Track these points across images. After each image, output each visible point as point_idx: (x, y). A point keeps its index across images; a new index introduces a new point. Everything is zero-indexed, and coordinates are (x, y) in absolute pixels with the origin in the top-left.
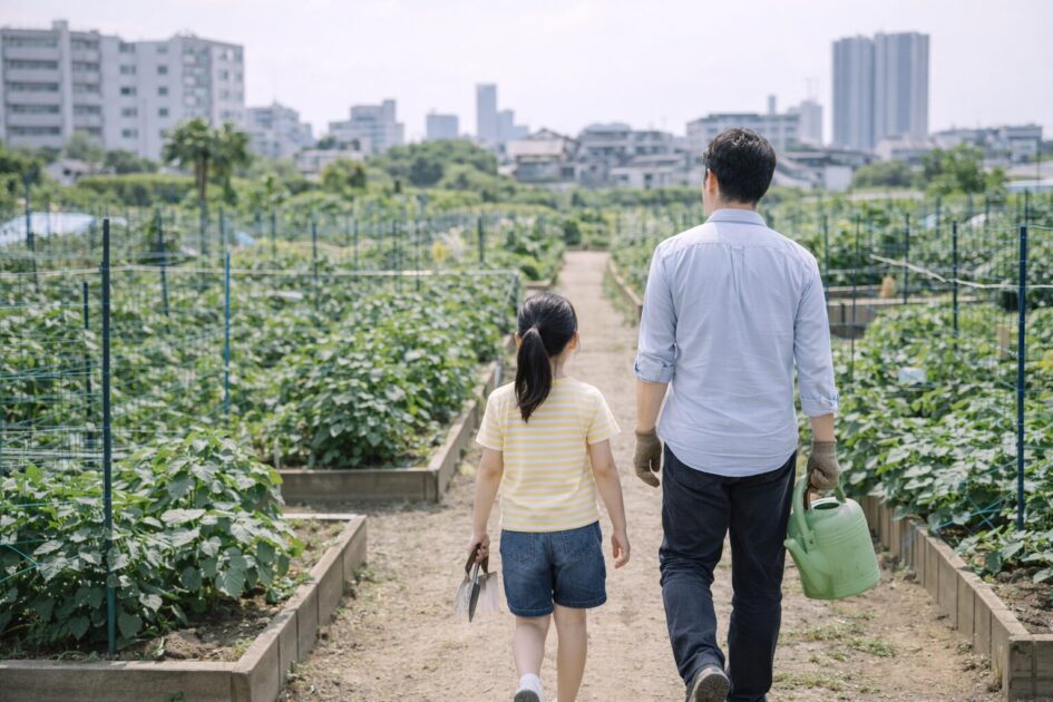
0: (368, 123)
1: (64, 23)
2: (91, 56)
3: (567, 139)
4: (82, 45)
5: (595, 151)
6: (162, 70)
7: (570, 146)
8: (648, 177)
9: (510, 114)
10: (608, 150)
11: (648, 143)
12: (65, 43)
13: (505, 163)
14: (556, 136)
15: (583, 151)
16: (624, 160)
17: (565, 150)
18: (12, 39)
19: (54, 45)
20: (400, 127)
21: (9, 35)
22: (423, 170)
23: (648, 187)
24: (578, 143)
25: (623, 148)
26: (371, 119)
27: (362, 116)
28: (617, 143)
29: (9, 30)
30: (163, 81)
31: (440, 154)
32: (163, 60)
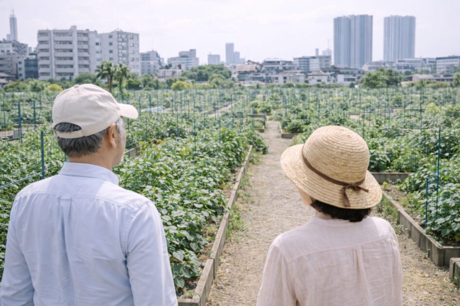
0: (186, 58)
1: (75, 27)
2: (85, 39)
3: (258, 64)
4: (82, 35)
5: (268, 69)
6: (111, 44)
7: (258, 67)
8: (285, 78)
9: (238, 54)
10: (272, 68)
11: (287, 66)
12: (75, 35)
13: (235, 73)
14: (254, 63)
15: (263, 68)
16: (278, 71)
17: (256, 68)
18: (57, 33)
19: (71, 35)
20: (197, 59)
21: (56, 32)
22: (201, 76)
23: (285, 82)
24: (262, 66)
25: (278, 67)
26: (187, 57)
27: (183, 56)
28: (276, 66)
29: (56, 30)
30: (111, 48)
31: (209, 70)
32: (111, 40)
